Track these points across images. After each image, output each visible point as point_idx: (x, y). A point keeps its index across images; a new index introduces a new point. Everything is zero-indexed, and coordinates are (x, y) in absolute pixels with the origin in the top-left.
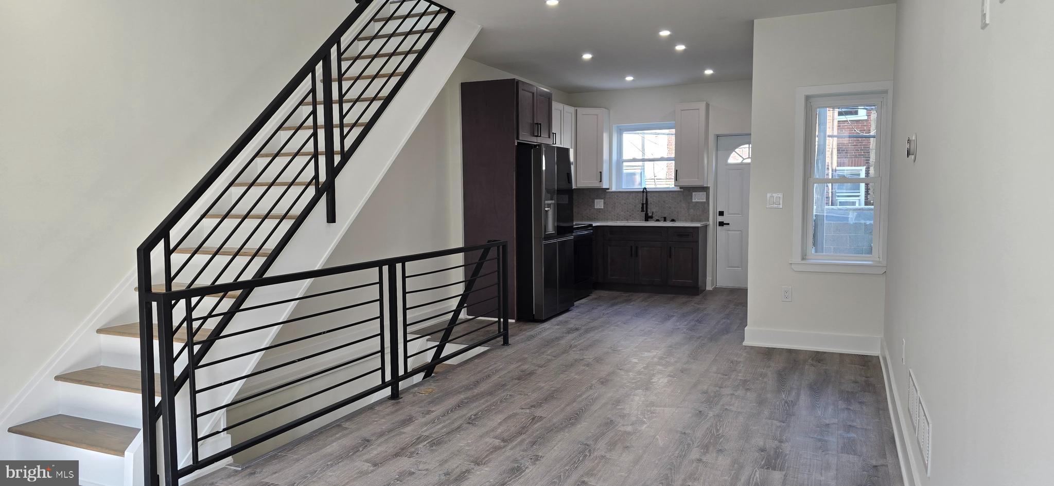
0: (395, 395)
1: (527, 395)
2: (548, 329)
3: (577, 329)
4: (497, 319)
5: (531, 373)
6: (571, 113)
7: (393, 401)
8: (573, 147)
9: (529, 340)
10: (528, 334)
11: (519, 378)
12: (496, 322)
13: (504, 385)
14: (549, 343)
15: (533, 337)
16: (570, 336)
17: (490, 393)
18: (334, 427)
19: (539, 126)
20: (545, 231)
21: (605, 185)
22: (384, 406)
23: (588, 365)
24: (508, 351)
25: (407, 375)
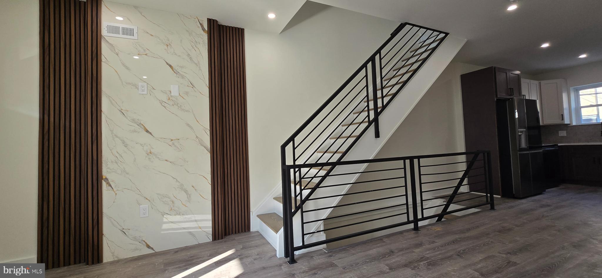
0: (416, 228)
1: (505, 244)
2: (525, 203)
3: (549, 206)
4: (485, 194)
5: (510, 230)
6: (536, 84)
7: (415, 231)
8: (539, 99)
9: (509, 208)
10: (509, 205)
11: (500, 231)
12: (485, 195)
13: (488, 234)
14: (525, 212)
15: (512, 207)
16: (543, 210)
17: (477, 237)
18: (379, 239)
19: (512, 89)
20: (520, 146)
21: (567, 121)
22: (409, 233)
23: (559, 231)
24: (493, 213)
25: (423, 219)
